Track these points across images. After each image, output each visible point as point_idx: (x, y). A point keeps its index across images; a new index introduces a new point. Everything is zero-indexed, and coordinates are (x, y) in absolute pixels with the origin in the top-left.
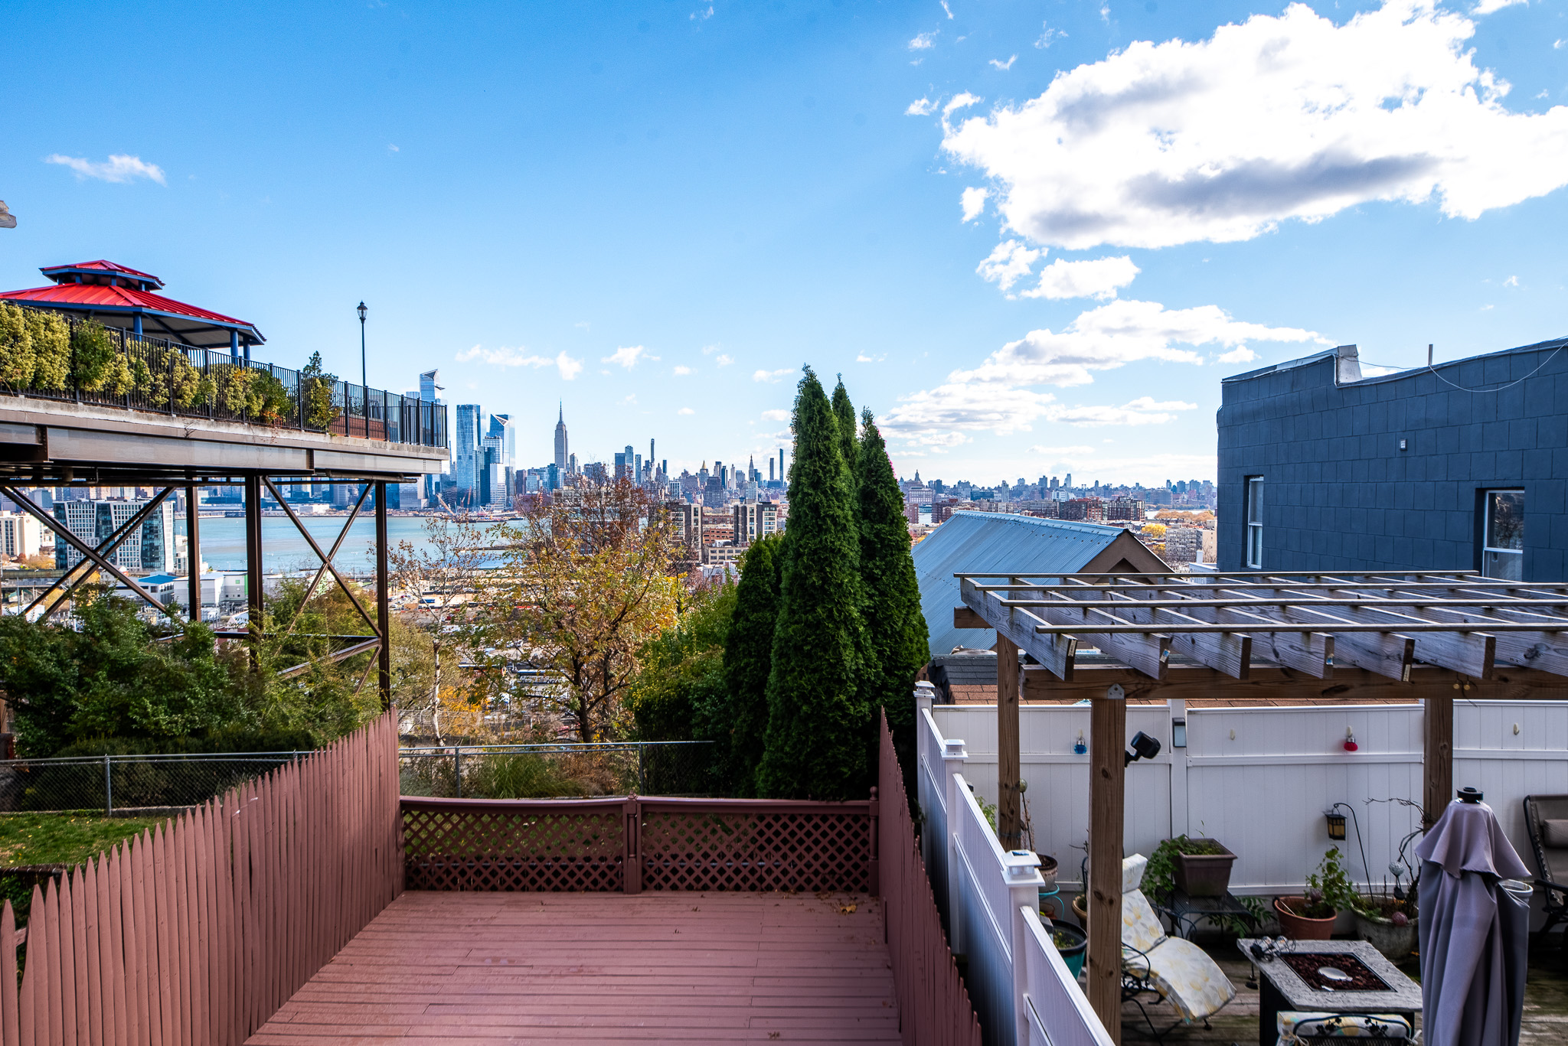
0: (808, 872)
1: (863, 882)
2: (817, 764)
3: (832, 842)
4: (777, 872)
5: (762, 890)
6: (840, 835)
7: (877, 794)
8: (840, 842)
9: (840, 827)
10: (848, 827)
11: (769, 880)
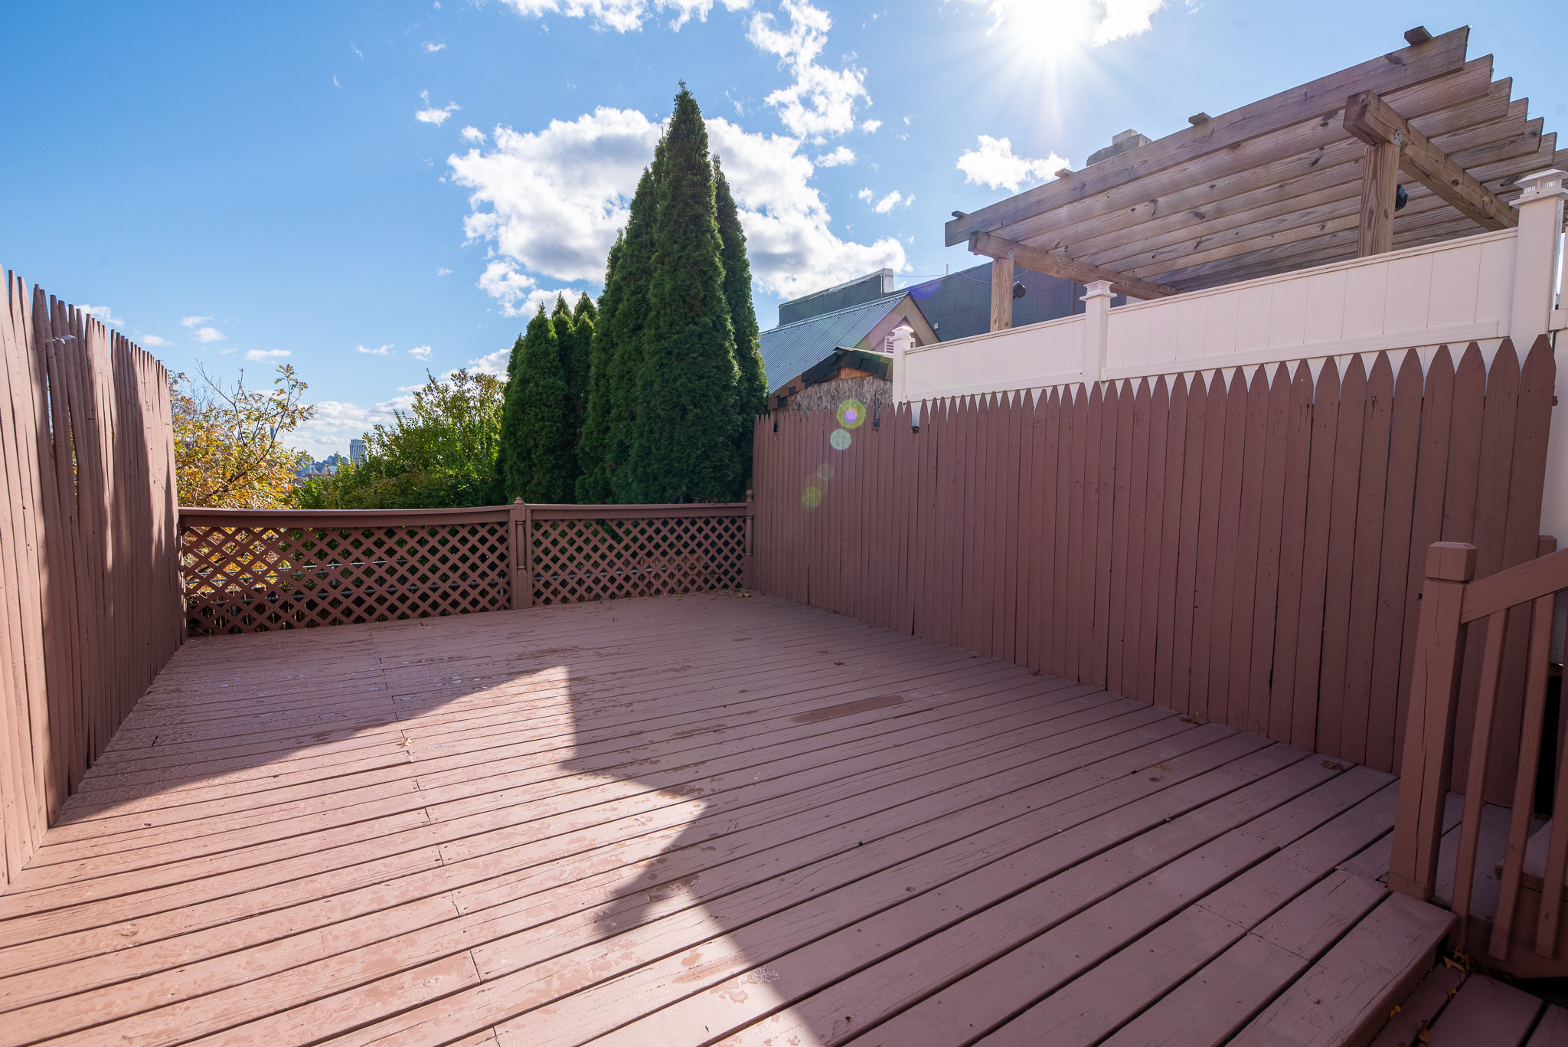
0: (692, 574)
1: (738, 579)
2: (705, 467)
3: (713, 544)
4: (664, 577)
5: (651, 595)
6: (720, 536)
7: (753, 497)
8: (720, 544)
9: (720, 529)
10: (726, 529)
11: (657, 584)
